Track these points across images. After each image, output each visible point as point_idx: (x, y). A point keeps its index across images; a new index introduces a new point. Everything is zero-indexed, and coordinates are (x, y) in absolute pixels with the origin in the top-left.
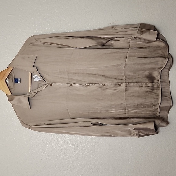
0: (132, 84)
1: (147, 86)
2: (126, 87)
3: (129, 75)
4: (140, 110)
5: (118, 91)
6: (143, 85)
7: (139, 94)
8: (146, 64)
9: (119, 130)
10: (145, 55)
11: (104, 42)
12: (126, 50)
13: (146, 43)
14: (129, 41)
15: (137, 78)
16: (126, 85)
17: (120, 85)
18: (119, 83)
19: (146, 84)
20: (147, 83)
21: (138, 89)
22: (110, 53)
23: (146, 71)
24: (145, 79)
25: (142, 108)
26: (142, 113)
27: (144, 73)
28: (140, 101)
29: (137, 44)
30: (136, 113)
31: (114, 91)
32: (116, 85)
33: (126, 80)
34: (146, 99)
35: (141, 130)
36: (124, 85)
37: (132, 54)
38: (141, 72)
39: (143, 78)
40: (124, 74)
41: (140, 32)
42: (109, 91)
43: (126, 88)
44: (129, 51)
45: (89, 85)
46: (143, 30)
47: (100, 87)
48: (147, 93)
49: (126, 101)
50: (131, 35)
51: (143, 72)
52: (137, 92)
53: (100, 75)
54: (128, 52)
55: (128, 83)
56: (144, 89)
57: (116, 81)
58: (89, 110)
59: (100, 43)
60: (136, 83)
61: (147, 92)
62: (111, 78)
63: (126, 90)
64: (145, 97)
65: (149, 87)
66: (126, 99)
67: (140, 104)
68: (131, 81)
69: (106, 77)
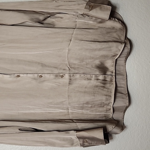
0: (78, 76)
1: (97, 79)
2: (70, 79)
3: (75, 64)
4: (87, 110)
5: (59, 84)
6: (92, 77)
7: (86, 90)
8: (95, 50)
9: (57, 138)
10: (95, 38)
11: (41, 18)
12: (70, 31)
13: (97, 22)
14: (75, 19)
15: (84, 68)
16: (70, 76)
17: (62, 76)
18: (61, 75)
19: (96, 76)
20: (98, 75)
21: (85, 82)
22: (50, 34)
23: (96, 59)
24: (95, 69)
25: (90, 108)
26: (90, 114)
27: (94, 62)
28: (88, 98)
29: (86, 24)
30: (83, 114)
31: (54, 85)
32: (56, 76)
33: (69, 70)
34: (94, 96)
35: (87, 140)
36: (67, 76)
37: (78, 36)
38: (90, 60)
39: (93, 69)
40: (68, 62)
41: (89, 7)
42: (47, 85)
43: (70, 81)
44: (74, 32)
45: (19, 76)
46: (93, 4)
47: (34, 79)
48: (97, 89)
49: (69, 99)
50: (77, 11)
51: (92, 60)
52: (85, 87)
53: (36, 63)
54: (73, 34)
55: (72, 75)
56: (94, 82)
57: (56, 71)
58: (19, 110)
59: (35, 20)
60: (82, 75)
61: (97, 86)
62: (51, 67)
63: (69, 84)
64: (94, 94)
65: (100, 81)
66: (68, 96)
67: (87, 103)
68: (76, 72)
69: (43, 65)
